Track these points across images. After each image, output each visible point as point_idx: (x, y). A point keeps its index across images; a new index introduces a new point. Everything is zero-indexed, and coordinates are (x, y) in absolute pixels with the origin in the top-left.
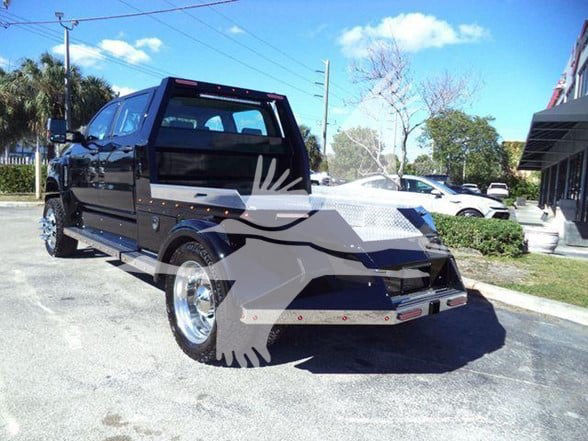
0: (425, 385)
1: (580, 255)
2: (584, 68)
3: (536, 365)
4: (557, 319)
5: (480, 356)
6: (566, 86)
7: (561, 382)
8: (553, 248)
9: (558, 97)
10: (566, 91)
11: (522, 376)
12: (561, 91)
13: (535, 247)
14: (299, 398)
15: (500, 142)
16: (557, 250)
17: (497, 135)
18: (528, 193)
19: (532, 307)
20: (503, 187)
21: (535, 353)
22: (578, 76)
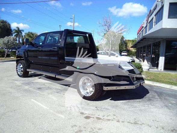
0: (139, 102)
1: (154, 71)
2: (150, 22)
3: (158, 96)
4: (157, 86)
5: (146, 95)
6: (145, 26)
7: (165, 99)
8: (149, 70)
9: (142, 28)
10: (144, 27)
11: (157, 98)
12: (143, 27)
13: (145, 69)
14: (117, 106)
15: (124, 40)
16: (150, 70)
17: (124, 38)
18: (132, 54)
19: (151, 84)
20: (126, 53)
21: (157, 94)
22: (148, 24)
